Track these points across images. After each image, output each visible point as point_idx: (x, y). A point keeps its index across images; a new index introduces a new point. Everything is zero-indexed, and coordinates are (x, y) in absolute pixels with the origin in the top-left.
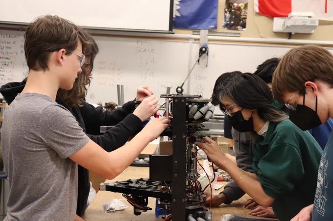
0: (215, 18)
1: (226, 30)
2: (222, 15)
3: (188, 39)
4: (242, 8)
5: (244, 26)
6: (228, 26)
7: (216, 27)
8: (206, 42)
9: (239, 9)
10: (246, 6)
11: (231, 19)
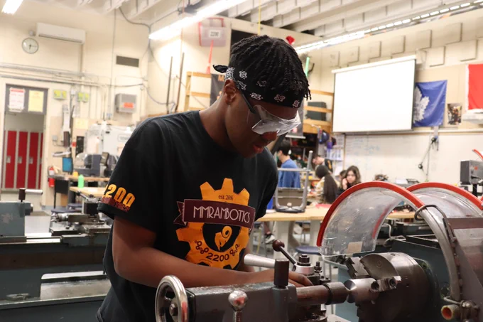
0: (442, 118)
1: (450, 125)
2: (447, 116)
3: (429, 133)
4: (459, 109)
5: (460, 121)
6: (451, 123)
7: (442, 124)
8: (437, 134)
9: (457, 110)
10: (461, 108)
11: (452, 118)
